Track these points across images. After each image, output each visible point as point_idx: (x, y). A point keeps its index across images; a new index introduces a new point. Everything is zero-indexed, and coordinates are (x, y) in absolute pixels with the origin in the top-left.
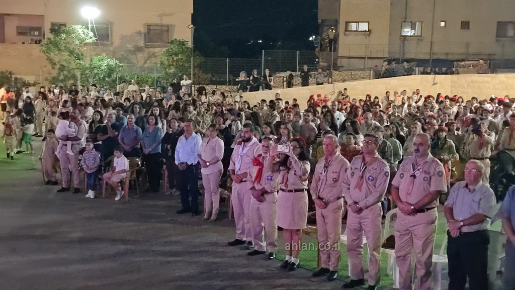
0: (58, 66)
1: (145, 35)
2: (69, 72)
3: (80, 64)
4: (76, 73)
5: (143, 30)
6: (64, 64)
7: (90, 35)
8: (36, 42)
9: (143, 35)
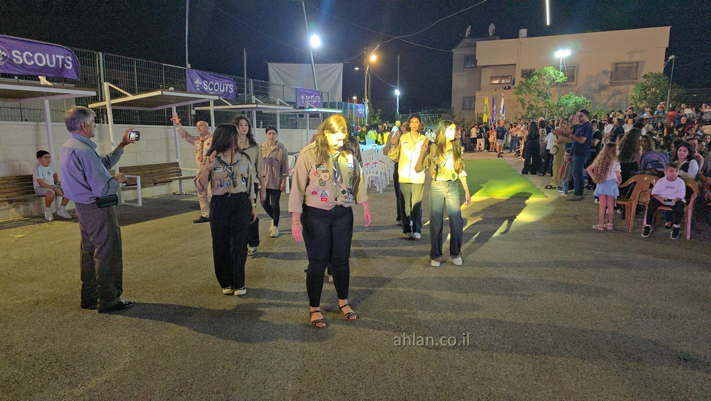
0: (527, 107)
1: (612, 73)
2: (537, 110)
3: (548, 102)
4: (544, 112)
5: (609, 68)
6: (533, 103)
7: (561, 75)
8: (505, 88)
9: (609, 74)
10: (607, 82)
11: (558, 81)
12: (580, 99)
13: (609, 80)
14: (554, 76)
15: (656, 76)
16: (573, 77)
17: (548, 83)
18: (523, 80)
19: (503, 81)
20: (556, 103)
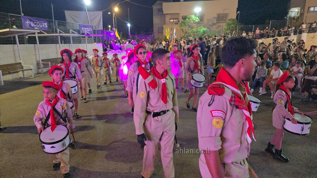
0: (184, 32)
2: (188, 34)
3: (193, 30)
4: (191, 34)
5: (216, 16)
6: (187, 31)
7: (197, 19)
8: (176, 24)
9: (216, 18)
10: (215, 22)
11: (197, 21)
12: (205, 29)
14: (195, 19)
15: (233, 20)
16: (202, 20)
17: (192, 22)
18: (183, 20)
19: (175, 21)
20: (196, 31)
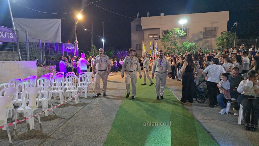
1: (204, 33)
3: (177, 46)
4: (175, 50)
5: (203, 30)
7: (182, 32)
8: (155, 40)
11: (182, 35)
13: (203, 36)
14: (179, 33)
16: (187, 35)
17: (177, 36)
19: (154, 37)
20: (181, 46)
